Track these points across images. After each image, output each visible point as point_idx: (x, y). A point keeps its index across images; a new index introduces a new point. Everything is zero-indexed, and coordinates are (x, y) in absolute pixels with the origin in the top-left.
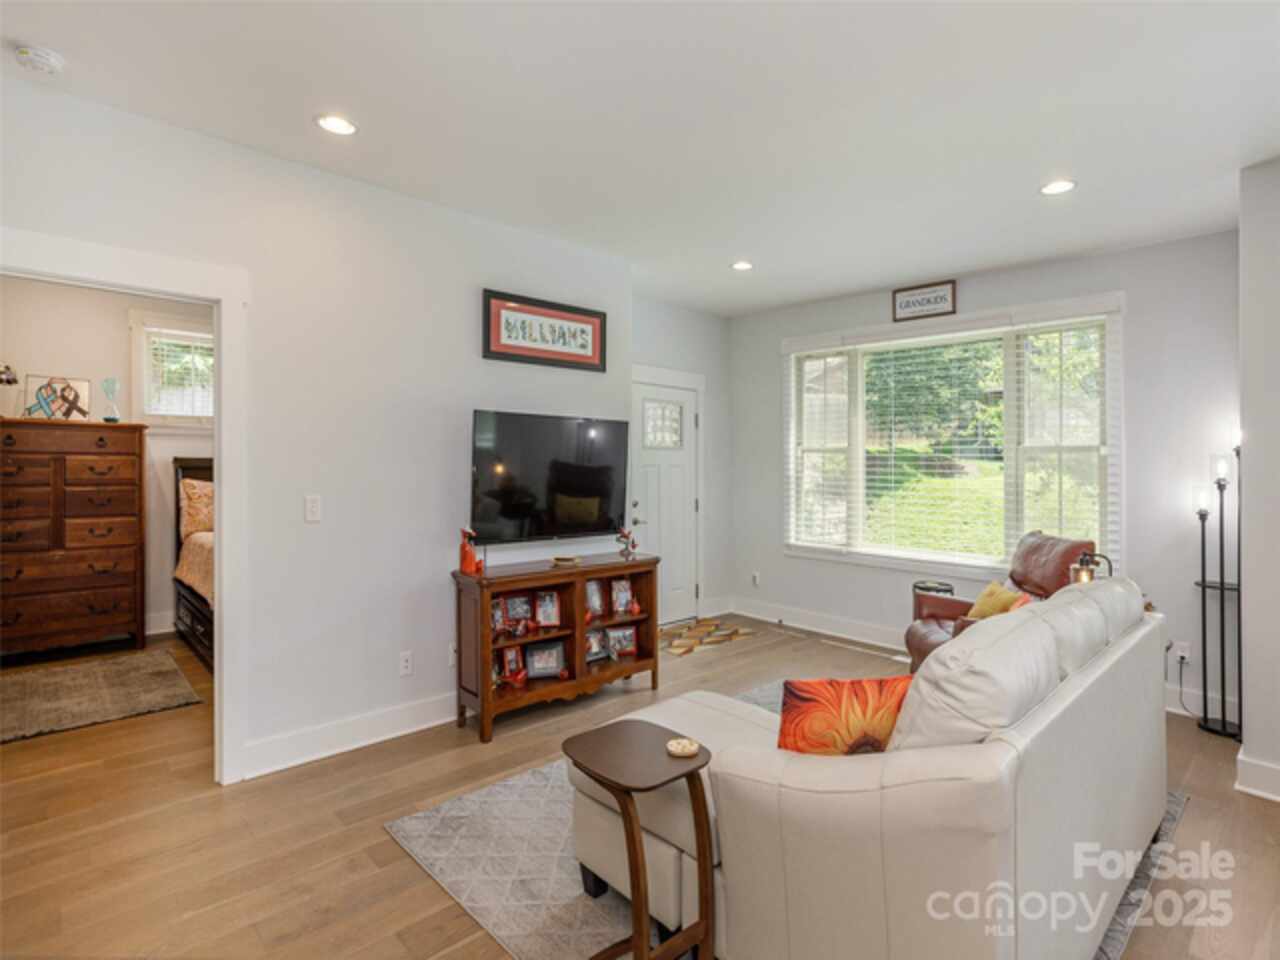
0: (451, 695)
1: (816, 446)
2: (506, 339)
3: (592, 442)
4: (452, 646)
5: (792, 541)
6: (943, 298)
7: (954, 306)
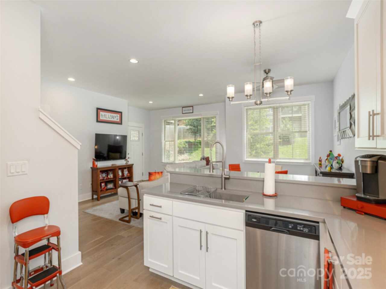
0: (90, 194)
1: (168, 140)
2: (101, 118)
3: (117, 140)
4: (91, 183)
5: (163, 161)
6: (191, 110)
7: (193, 111)
